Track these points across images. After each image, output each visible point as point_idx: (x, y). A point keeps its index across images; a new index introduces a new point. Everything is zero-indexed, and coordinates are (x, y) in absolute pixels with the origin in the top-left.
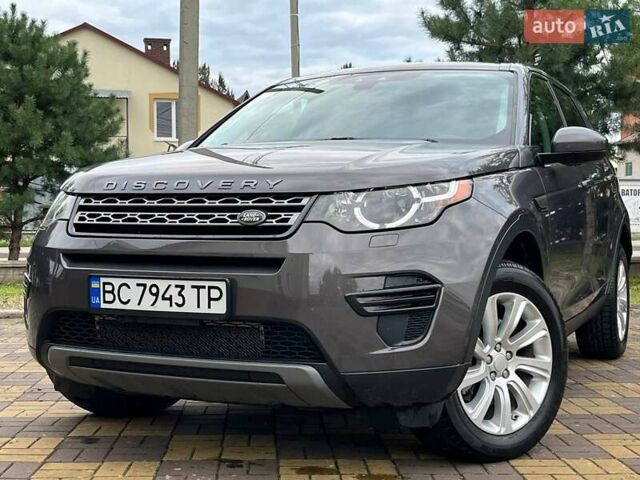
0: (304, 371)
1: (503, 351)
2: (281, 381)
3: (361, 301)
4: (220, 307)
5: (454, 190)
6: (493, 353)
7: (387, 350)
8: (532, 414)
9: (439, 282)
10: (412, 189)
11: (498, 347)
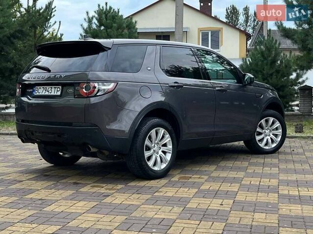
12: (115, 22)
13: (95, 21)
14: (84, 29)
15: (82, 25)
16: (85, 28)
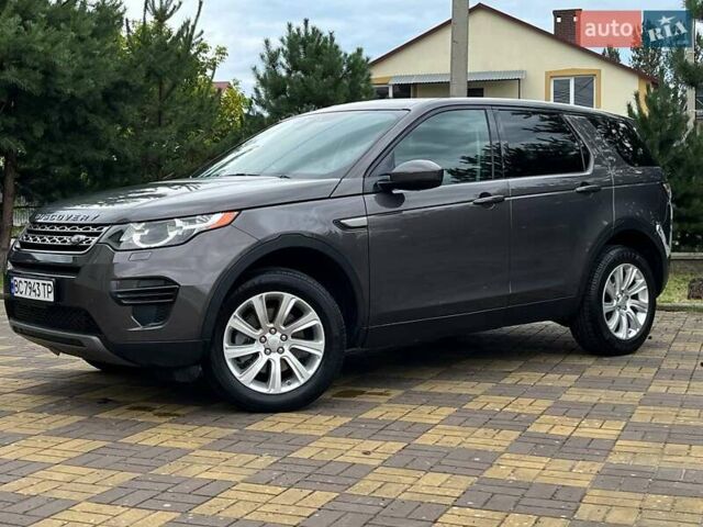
0: (92, 341)
1: (278, 334)
2: (82, 345)
3: (119, 296)
4: (51, 298)
5: (215, 219)
6: (268, 335)
7: (140, 328)
8: (302, 381)
9: (176, 284)
10: (176, 220)
11: (273, 331)
12: (321, 62)
13: (282, 59)
14: (258, 77)
15: (254, 69)
16: (262, 76)
